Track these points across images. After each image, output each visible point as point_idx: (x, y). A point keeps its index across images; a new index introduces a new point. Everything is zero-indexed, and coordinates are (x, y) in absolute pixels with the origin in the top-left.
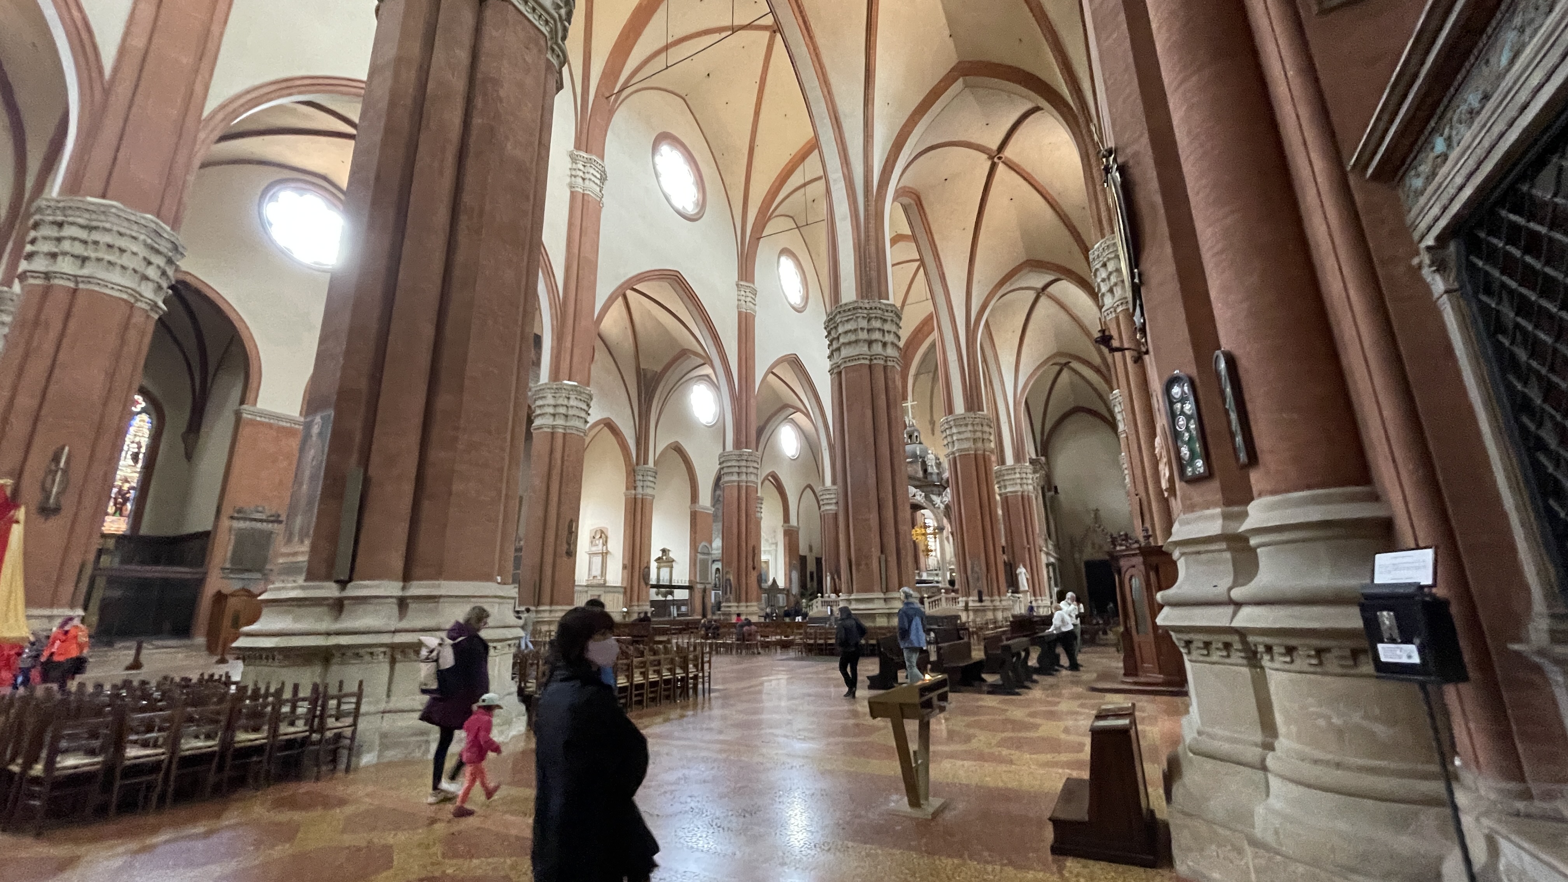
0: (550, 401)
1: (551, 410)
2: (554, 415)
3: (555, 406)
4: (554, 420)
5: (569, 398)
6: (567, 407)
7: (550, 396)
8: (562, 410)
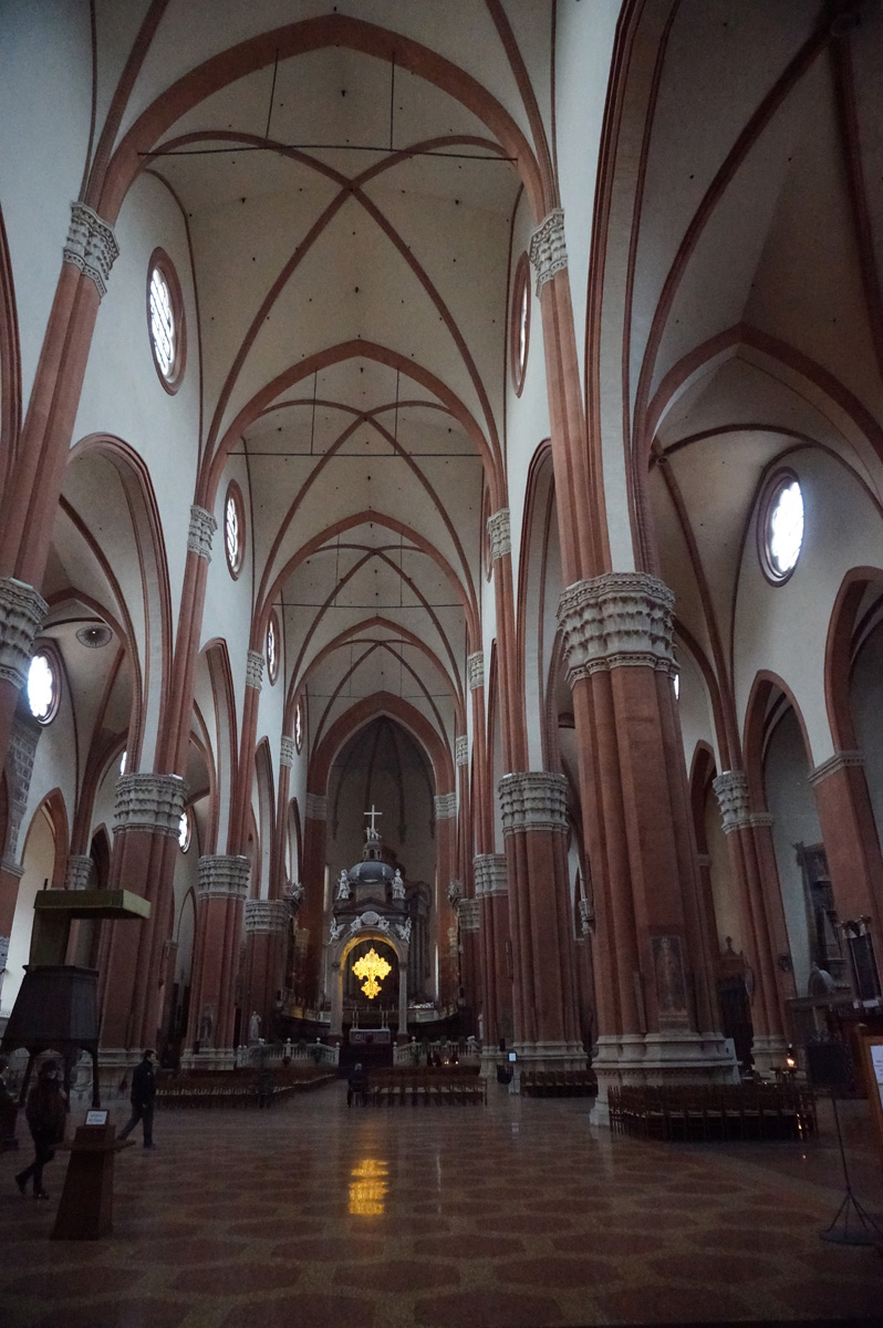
0: (155, 796)
1: (153, 807)
2: (157, 813)
3: (159, 803)
4: (156, 821)
5: (173, 795)
6: (171, 805)
7: (155, 790)
8: (166, 808)
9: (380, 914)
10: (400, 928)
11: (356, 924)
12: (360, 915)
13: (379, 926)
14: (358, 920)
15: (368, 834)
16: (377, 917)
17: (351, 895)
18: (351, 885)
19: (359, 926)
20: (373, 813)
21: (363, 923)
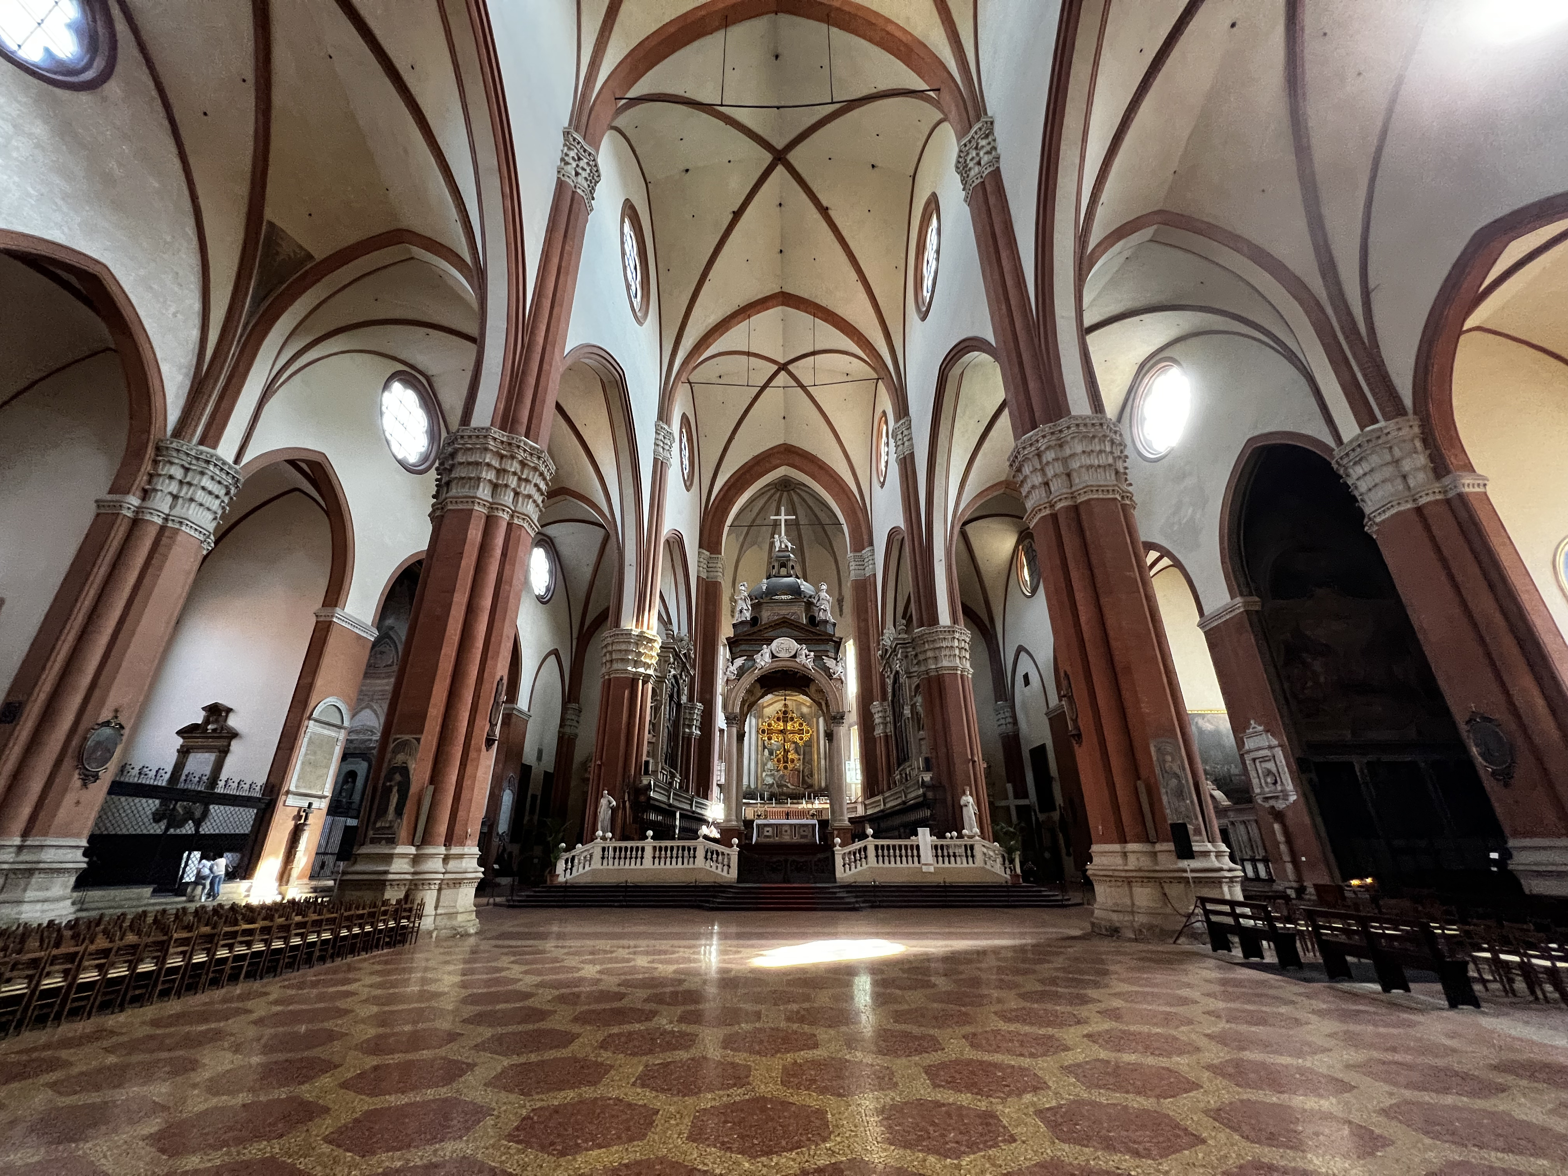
9: (799, 641)
10: (830, 663)
11: (764, 660)
12: (769, 642)
13: (798, 660)
14: (766, 650)
15: (777, 544)
16: (794, 645)
17: (754, 620)
18: (756, 607)
19: (767, 658)
20: (783, 517)
21: (773, 656)
